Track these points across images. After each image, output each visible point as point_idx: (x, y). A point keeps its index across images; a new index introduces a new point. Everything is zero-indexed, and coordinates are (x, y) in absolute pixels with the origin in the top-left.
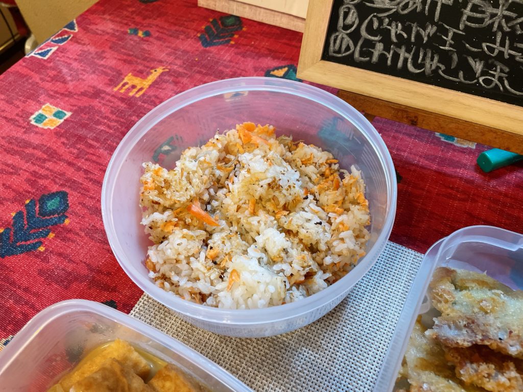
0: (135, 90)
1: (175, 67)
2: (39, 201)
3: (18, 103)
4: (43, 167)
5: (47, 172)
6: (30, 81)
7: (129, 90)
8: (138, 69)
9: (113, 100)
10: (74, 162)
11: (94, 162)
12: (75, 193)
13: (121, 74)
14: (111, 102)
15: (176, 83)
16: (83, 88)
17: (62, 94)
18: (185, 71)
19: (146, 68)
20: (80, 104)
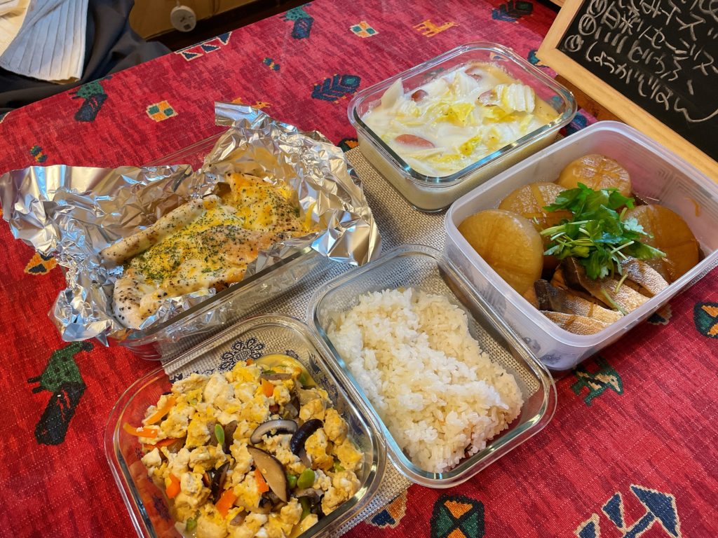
0: (428, 32)
1: (464, 26)
2: (343, 77)
3: (345, 15)
4: (350, 58)
5: (352, 62)
6: (358, 3)
7: (423, 30)
8: (436, 18)
9: (409, 33)
10: (371, 63)
11: (384, 66)
12: (366, 80)
13: (423, 18)
14: (408, 34)
15: (460, 36)
16: (392, 19)
17: (376, 19)
18: (470, 31)
19: (441, 20)
20: (386, 29)
